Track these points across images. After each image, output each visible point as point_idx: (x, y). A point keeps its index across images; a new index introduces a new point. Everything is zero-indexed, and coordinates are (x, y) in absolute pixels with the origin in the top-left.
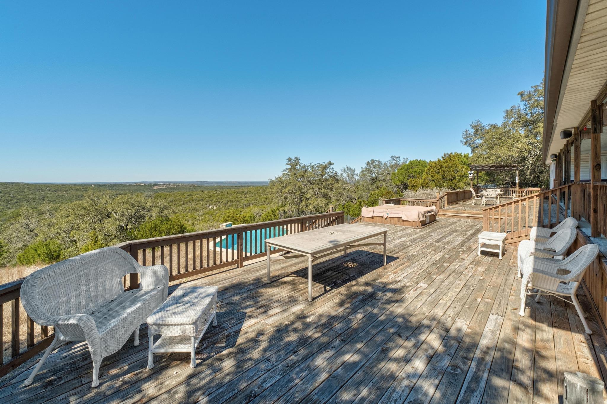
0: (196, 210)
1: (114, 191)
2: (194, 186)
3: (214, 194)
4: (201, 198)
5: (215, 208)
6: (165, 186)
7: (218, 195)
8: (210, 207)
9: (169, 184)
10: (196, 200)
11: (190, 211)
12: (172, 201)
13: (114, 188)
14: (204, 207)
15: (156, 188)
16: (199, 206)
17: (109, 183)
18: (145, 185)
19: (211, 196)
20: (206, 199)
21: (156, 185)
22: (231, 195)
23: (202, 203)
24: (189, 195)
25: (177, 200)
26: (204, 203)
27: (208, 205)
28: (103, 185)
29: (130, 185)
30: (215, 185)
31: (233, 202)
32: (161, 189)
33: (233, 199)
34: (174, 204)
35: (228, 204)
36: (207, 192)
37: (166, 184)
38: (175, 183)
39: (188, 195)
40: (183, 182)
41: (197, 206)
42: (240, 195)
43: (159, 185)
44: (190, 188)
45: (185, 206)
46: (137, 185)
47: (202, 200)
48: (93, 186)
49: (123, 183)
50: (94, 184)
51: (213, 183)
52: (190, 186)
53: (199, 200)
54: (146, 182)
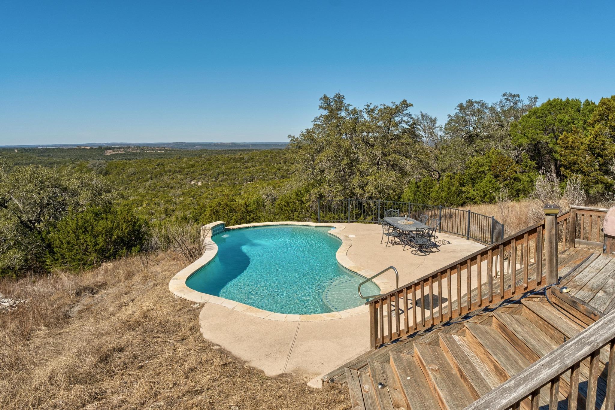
0: (172, 188)
1: (46, 158)
2: (166, 151)
3: (198, 162)
4: (177, 169)
5: (200, 184)
6: (122, 150)
7: (204, 163)
8: (193, 183)
9: (129, 147)
10: (170, 172)
11: (162, 189)
12: (134, 174)
13: (47, 154)
14: (182, 183)
15: (109, 153)
16: (175, 180)
17: (39, 146)
18: (92, 148)
19: (192, 166)
20: (186, 170)
21: (108, 148)
22: (224, 163)
23: (179, 176)
24: (158, 165)
25: (141, 172)
26: (182, 176)
27: (188, 180)
28: (30, 150)
29: (70, 149)
30: (199, 148)
31: (227, 175)
32: (116, 155)
33: (227, 170)
34: (138, 179)
35: (220, 178)
36: (186, 159)
37: (123, 148)
38: (138, 146)
39: (157, 163)
40: (150, 144)
41: (172, 182)
42: (238, 164)
43: (113, 148)
44: (161, 154)
45: (154, 181)
46: (80, 149)
47: (180, 172)
48: (16, 150)
49: (60, 145)
50: (17, 149)
51: (194, 145)
52: (160, 150)
53: (175, 172)
54: (95, 145)
